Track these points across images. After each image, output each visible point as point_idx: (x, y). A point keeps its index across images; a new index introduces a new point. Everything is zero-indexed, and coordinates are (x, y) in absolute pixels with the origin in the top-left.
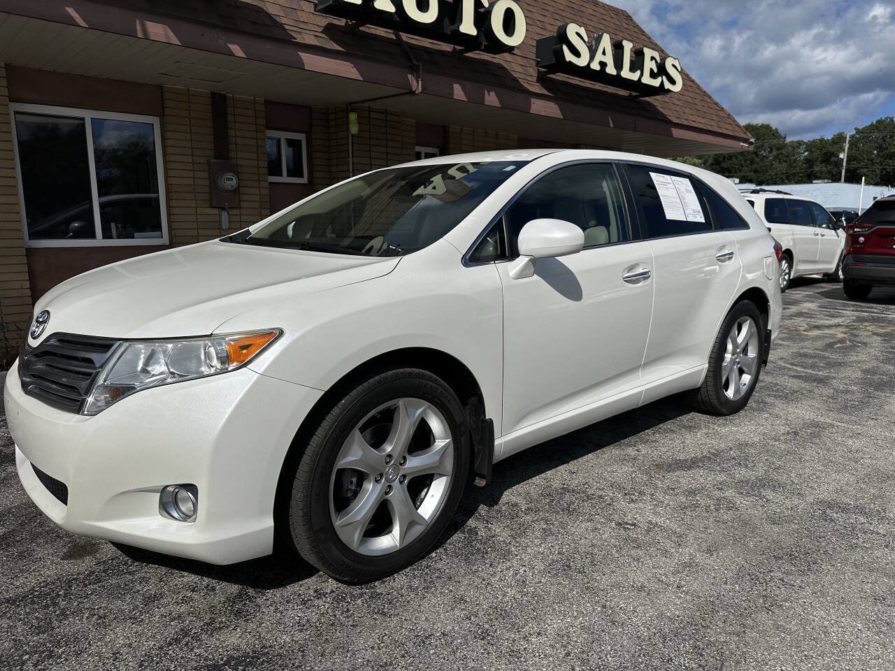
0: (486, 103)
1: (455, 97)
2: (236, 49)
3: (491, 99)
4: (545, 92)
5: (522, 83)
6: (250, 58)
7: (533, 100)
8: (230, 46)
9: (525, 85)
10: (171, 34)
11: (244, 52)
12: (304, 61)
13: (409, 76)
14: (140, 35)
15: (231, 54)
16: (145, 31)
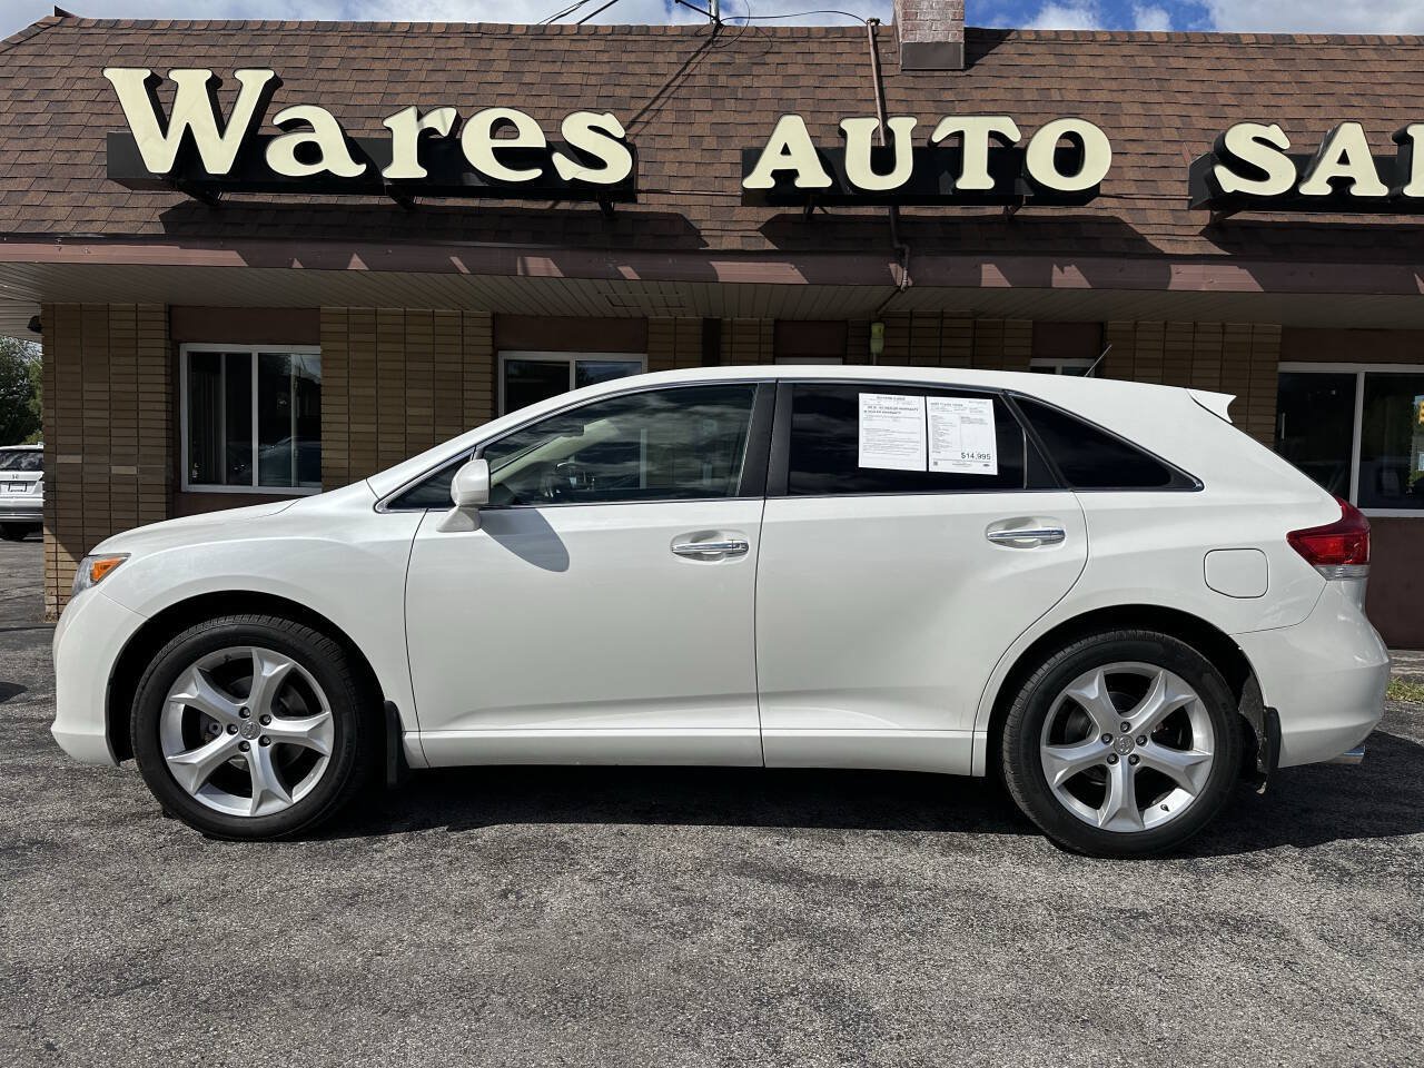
0: (1054, 286)
1: (983, 285)
2: (628, 272)
3: (1068, 277)
4: (1217, 251)
5: (1152, 242)
6: (644, 278)
7: (1174, 268)
8: (620, 269)
9: (1159, 245)
10: (553, 266)
11: (637, 273)
12: (718, 272)
13: (892, 266)
14: (520, 273)
15: (622, 278)
16: (525, 269)
